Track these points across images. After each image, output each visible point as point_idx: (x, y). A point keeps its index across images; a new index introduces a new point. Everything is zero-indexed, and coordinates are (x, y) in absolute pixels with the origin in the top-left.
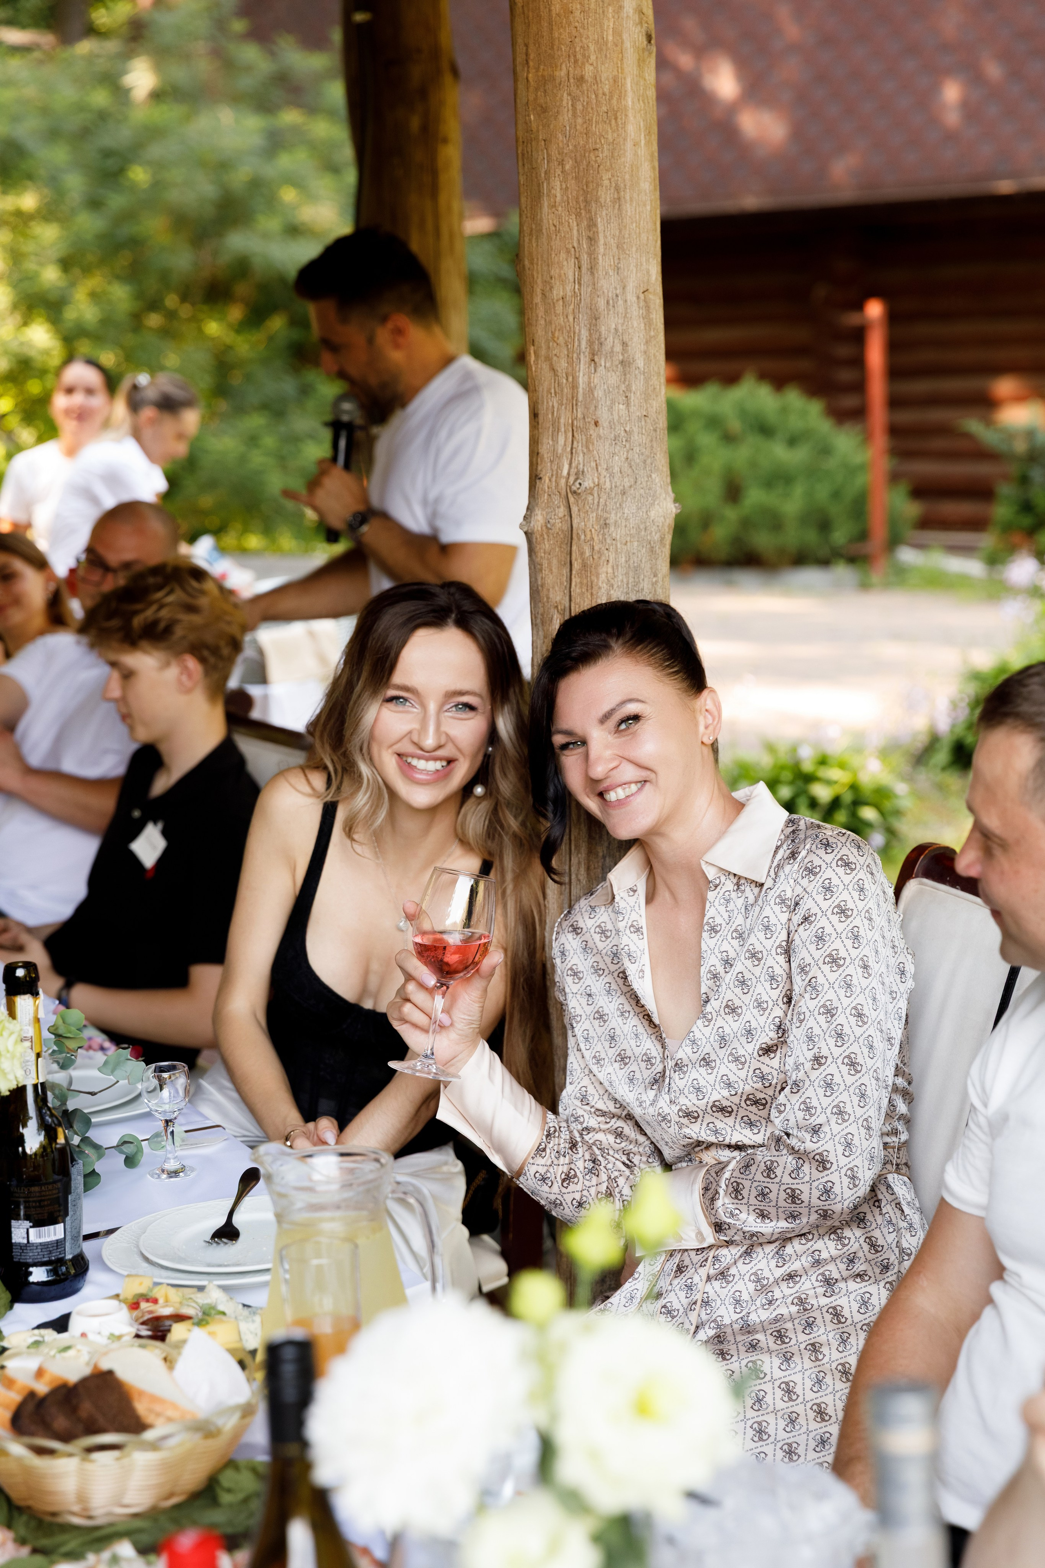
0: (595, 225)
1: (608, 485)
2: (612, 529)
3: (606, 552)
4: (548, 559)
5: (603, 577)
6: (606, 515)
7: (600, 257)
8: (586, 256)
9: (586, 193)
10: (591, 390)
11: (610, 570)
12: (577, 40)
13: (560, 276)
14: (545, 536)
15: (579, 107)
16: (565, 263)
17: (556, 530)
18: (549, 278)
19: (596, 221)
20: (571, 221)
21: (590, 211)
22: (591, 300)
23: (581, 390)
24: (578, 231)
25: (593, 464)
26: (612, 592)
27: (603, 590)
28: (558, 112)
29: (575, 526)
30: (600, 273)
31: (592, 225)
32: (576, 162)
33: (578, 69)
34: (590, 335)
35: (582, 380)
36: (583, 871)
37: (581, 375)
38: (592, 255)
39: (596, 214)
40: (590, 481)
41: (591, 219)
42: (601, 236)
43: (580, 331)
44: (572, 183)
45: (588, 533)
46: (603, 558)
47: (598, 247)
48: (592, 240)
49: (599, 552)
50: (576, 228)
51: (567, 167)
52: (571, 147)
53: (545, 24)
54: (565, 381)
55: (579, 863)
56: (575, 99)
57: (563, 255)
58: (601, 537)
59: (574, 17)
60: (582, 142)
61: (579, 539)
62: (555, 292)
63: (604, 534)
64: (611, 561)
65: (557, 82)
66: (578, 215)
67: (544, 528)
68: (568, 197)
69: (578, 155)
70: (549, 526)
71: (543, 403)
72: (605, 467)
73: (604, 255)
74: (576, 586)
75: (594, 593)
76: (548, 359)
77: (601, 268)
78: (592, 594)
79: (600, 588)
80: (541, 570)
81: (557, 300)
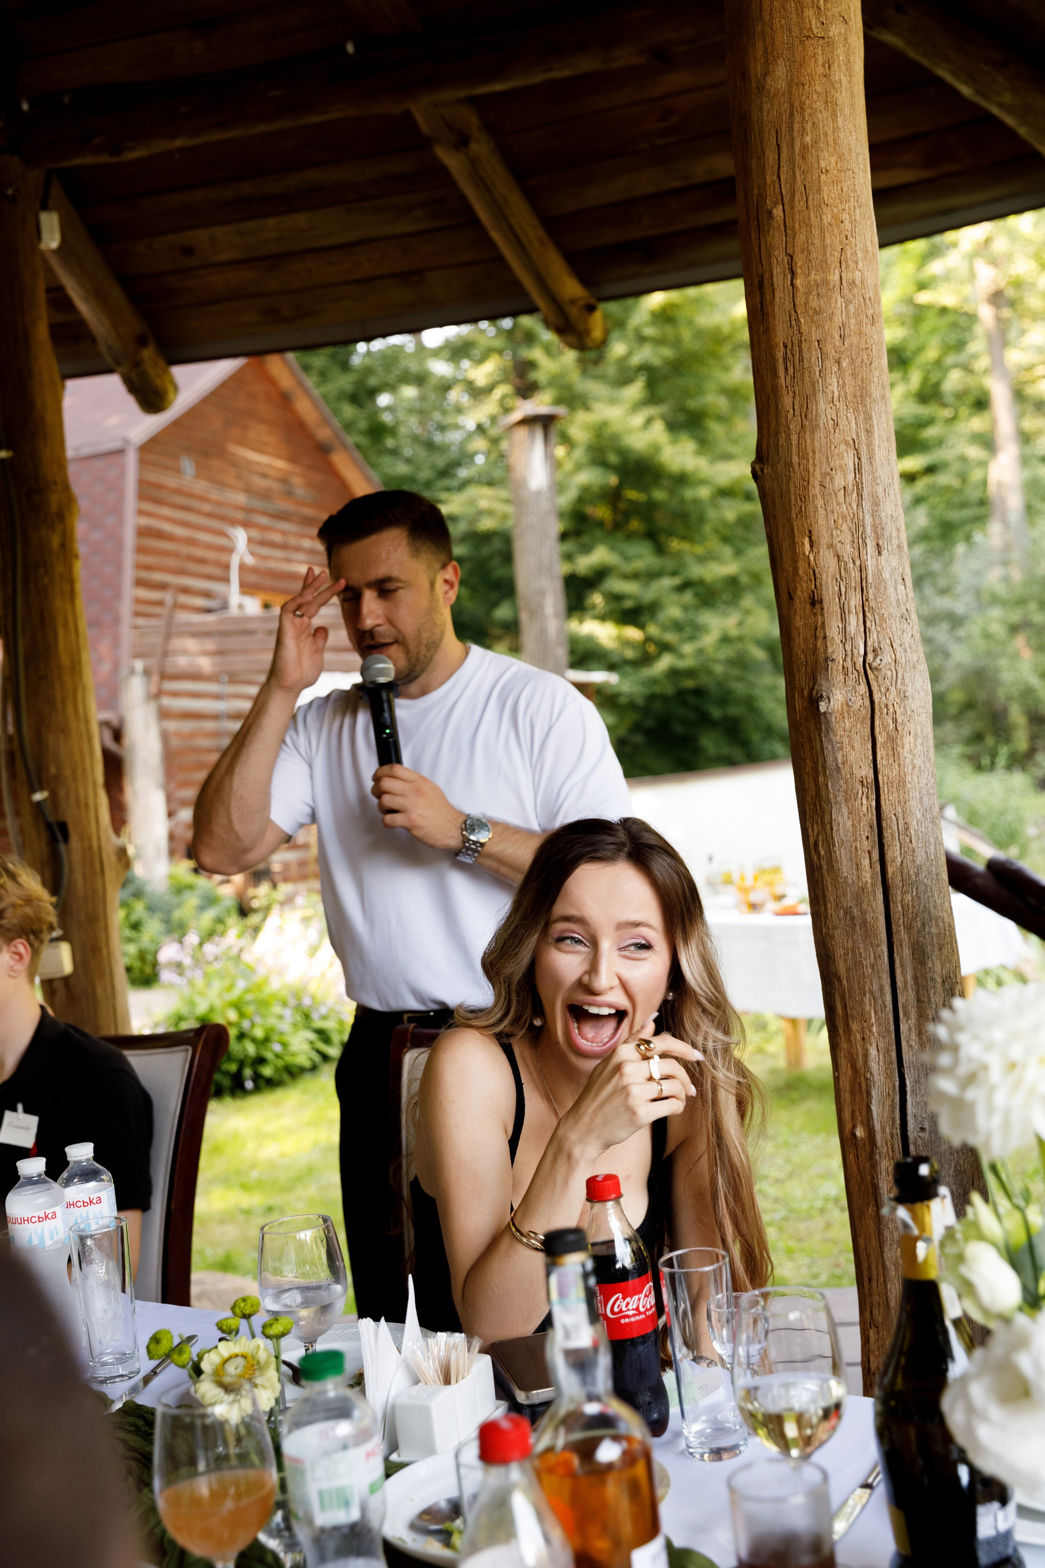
0: (871, 419)
1: (903, 661)
2: (910, 701)
3: (908, 723)
4: (849, 736)
5: (907, 747)
6: (904, 688)
7: (876, 448)
8: (864, 447)
9: (862, 388)
10: (879, 573)
11: (912, 741)
12: (847, 247)
13: (841, 467)
14: (846, 715)
15: (852, 309)
16: (845, 454)
17: (856, 707)
18: (829, 470)
19: (871, 414)
20: (849, 414)
21: (865, 406)
22: (872, 488)
23: (870, 572)
24: (856, 424)
25: (888, 641)
26: (915, 761)
27: (908, 760)
28: (832, 313)
29: (876, 701)
30: (877, 462)
31: (868, 418)
32: (852, 359)
33: (849, 273)
34: (874, 520)
35: (870, 563)
36: (914, 1036)
37: (869, 558)
38: (870, 445)
39: (870, 409)
40: (888, 657)
41: (866, 413)
42: (876, 428)
43: (863, 518)
44: (848, 379)
45: (891, 707)
46: (906, 729)
47: (874, 439)
48: (869, 432)
49: (902, 724)
50: (854, 421)
51: (844, 364)
52: (846, 345)
53: (816, 232)
54: (852, 565)
55: (910, 1029)
56: (848, 302)
57: (843, 447)
58: (902, 709)
59: (844, 226)
60: (856, 341)
61: (882, 713)
62: (836, 483)
63: (905, 707)
64: (912, 732)
65: (831, 286)
66: (856, 410)
67: (845, 706)
68: (846, 393)
69: (853, 353)
70: (850, 703)
71: (827, 589)
72: (899, 643)
73: (879, 446)
74: (882, 758)
75: (902, 763)
76: (831, 546)
77: (877, 459)
78: (899, 766)
79: (905, 758)
80: (841, 748)
81: (839, 490)
